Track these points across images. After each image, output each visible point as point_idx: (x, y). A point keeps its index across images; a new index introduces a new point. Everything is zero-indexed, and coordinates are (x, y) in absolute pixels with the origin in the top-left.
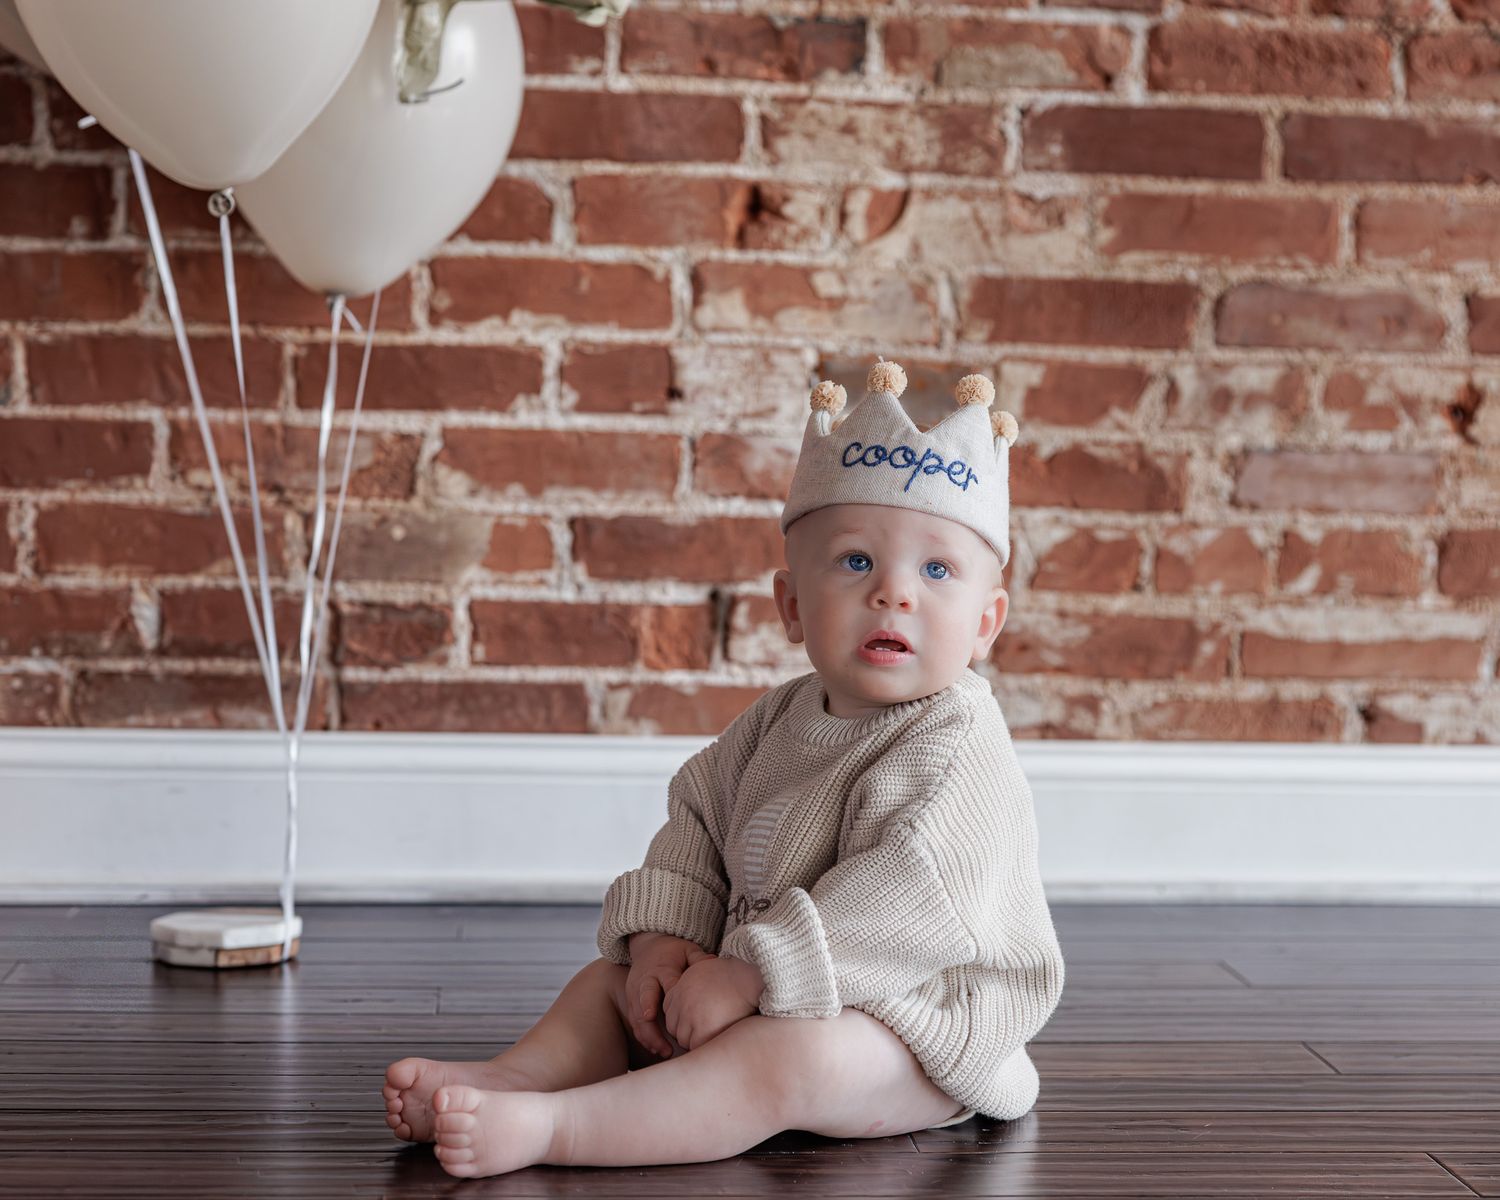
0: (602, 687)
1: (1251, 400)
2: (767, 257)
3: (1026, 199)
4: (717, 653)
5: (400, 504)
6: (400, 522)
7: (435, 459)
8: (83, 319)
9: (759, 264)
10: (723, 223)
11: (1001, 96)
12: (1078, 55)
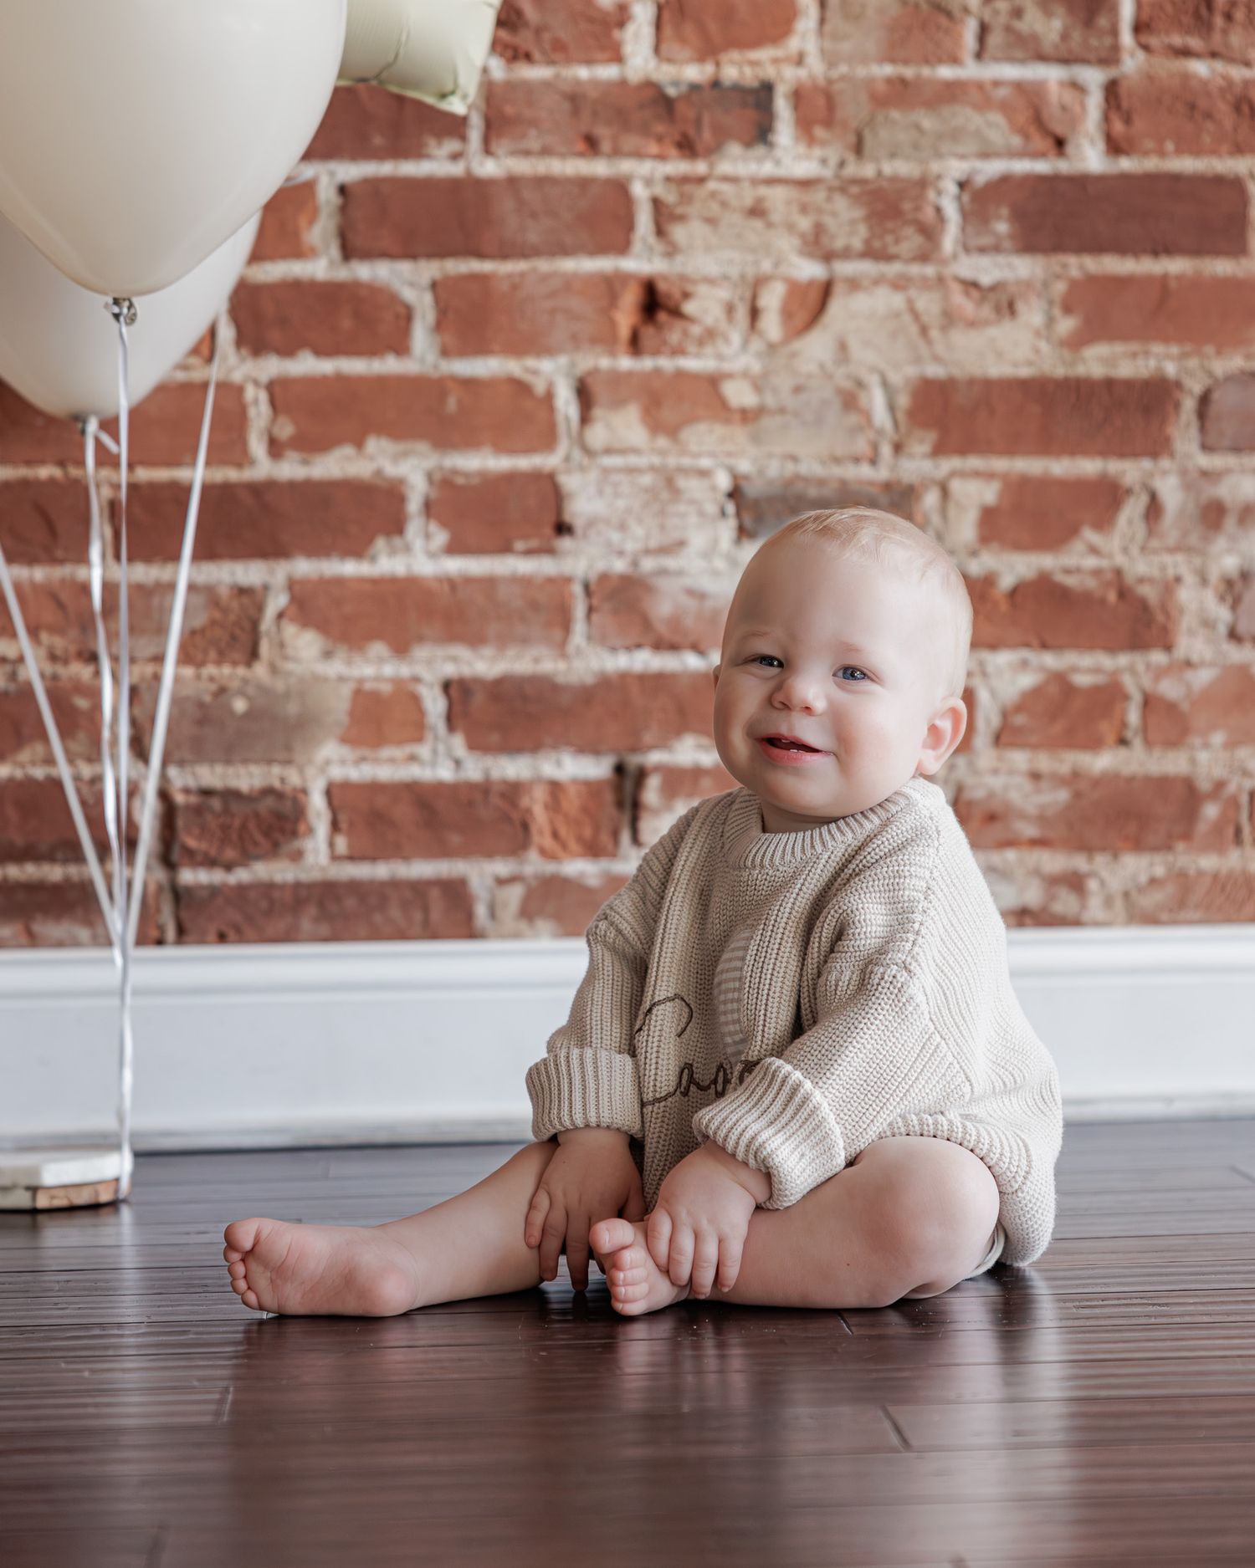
0: (489, 882)
1: (1248, 515)
2: (666, 363)
3: (971, 285)
4: (625, 837)
5: (241, 671)
6: (242, 693)
7: (280, 616)
9: (657, 372)
10: (613, 325)
11: (935, 167)
12: (1023, 117)
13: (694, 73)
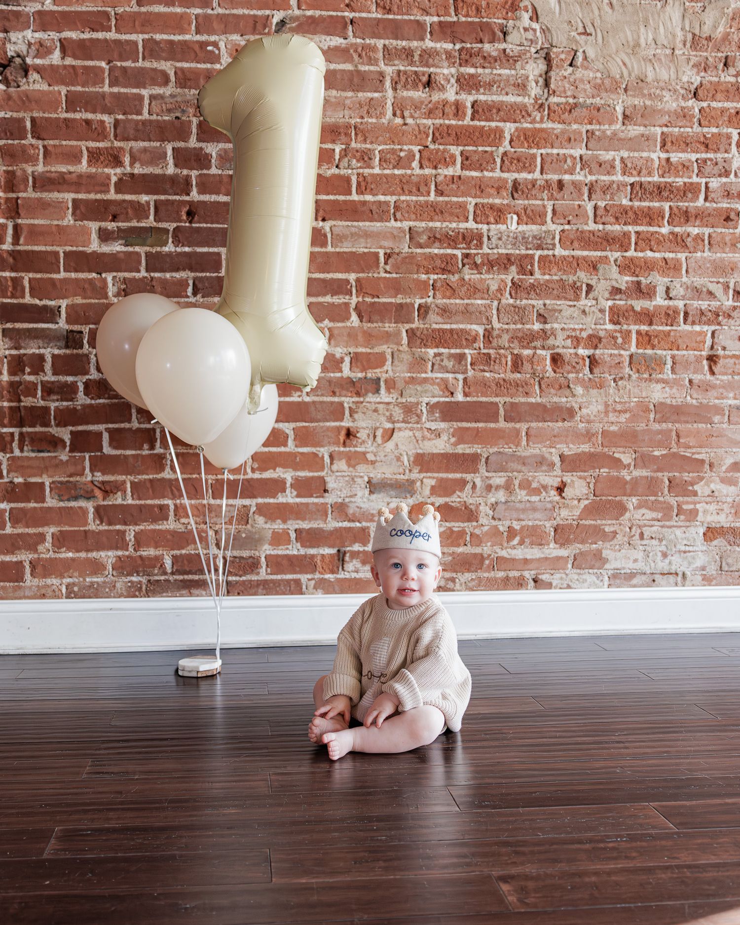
0: (306, 580)
1: (498, 488)
2: (352, 449)
3: (429, 430)
4: (340, 569)
5: (244, 527)
6: (244, 532)
7: (254, 513)
8: (147, 474)
9: (349, 451)
10: (339, 439)
11: (420, 399)
12: (443, 387)
13: (360, 375)
